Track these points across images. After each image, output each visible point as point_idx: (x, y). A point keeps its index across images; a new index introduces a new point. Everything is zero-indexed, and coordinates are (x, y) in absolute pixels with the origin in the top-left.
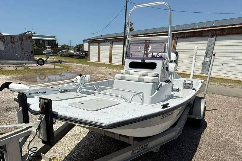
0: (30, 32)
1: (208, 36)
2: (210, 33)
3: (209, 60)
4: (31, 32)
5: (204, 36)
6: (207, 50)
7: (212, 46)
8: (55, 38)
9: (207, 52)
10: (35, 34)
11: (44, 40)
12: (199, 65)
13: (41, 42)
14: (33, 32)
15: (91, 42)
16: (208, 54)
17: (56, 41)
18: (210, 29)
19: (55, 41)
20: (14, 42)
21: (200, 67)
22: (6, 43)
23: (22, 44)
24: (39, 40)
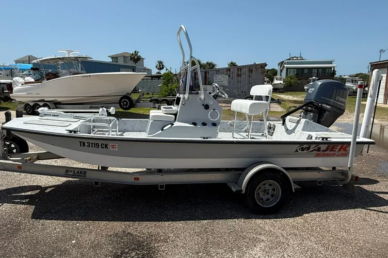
0: (295, 57)
4: (297, 58)
8: (332, 64)
10: (302, 59)
11: (310, 69)
13: (306, 71)
14: (300, 57)
15: (375, 66)
17: (333, 68)
19: (331, 68)
20: (240, 75)
22: (231, 76)
23: (249, 77)
24: (303, 69)
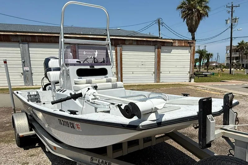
1: (19, 42)
2: (19, 39)
3: (29, 69)
5: (13, 42)
6: (23, 58)
7: (28, 54)
9: (23, 61)
12: (19, 77)
16: (25, 63)
18: (18, 34)
21: (20, 78)
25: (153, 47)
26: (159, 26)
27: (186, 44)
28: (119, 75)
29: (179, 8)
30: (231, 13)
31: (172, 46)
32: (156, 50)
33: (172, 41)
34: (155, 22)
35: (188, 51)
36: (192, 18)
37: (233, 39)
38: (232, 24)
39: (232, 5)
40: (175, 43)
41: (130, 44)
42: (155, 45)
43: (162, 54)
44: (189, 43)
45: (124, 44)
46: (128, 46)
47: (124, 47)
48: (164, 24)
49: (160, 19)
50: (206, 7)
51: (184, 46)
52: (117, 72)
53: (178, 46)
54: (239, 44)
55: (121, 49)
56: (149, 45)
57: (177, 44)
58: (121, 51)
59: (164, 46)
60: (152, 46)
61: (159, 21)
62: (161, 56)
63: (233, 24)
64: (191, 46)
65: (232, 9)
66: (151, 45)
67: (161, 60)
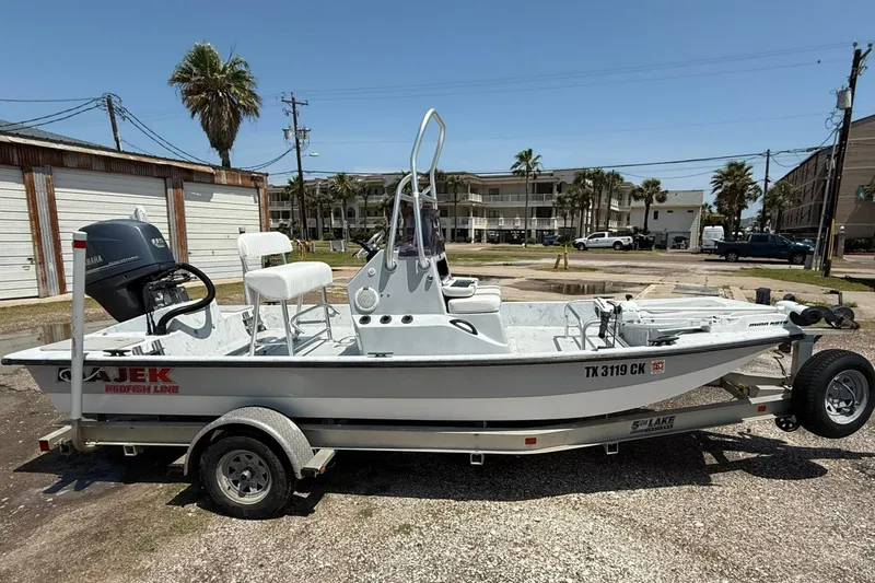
25: (160, 183)
26: (113, 118)
27: (247, 182)
28: (52, 267)
29: (174, 80)
30: (291, 115)
31: (213, 183)
32: (170, 191)
33: (212, 170)
34: (94, 104)
35: (252, 198)
36: (219, 115)
37: (304, 173)
38: (297, 141)
39: (293, 99)
40: (220, 175)
41: (80, 167)
42: (165, 178)
43: (187, 203)
44: (252, 178)
45: (61, 165)
46: (74, 171)
47: (59, 174)
48: (126, 114)
49: (114, 99)
50: (253, 94)
51: (243, 186)
52: (42, 256)
53: (228, 185)
54: (291, 182)
55: (48, 181)
56: (146, 175)
57: (224, 180)
58: (50, 186)
59: (192, 181)
60: (155, 180)
61: (109, 102)
62: (186, 209)
63: (301, 141)
64: (258, 188)
65: (294, 107)
66: (152, 176)
67: (187, 220)
